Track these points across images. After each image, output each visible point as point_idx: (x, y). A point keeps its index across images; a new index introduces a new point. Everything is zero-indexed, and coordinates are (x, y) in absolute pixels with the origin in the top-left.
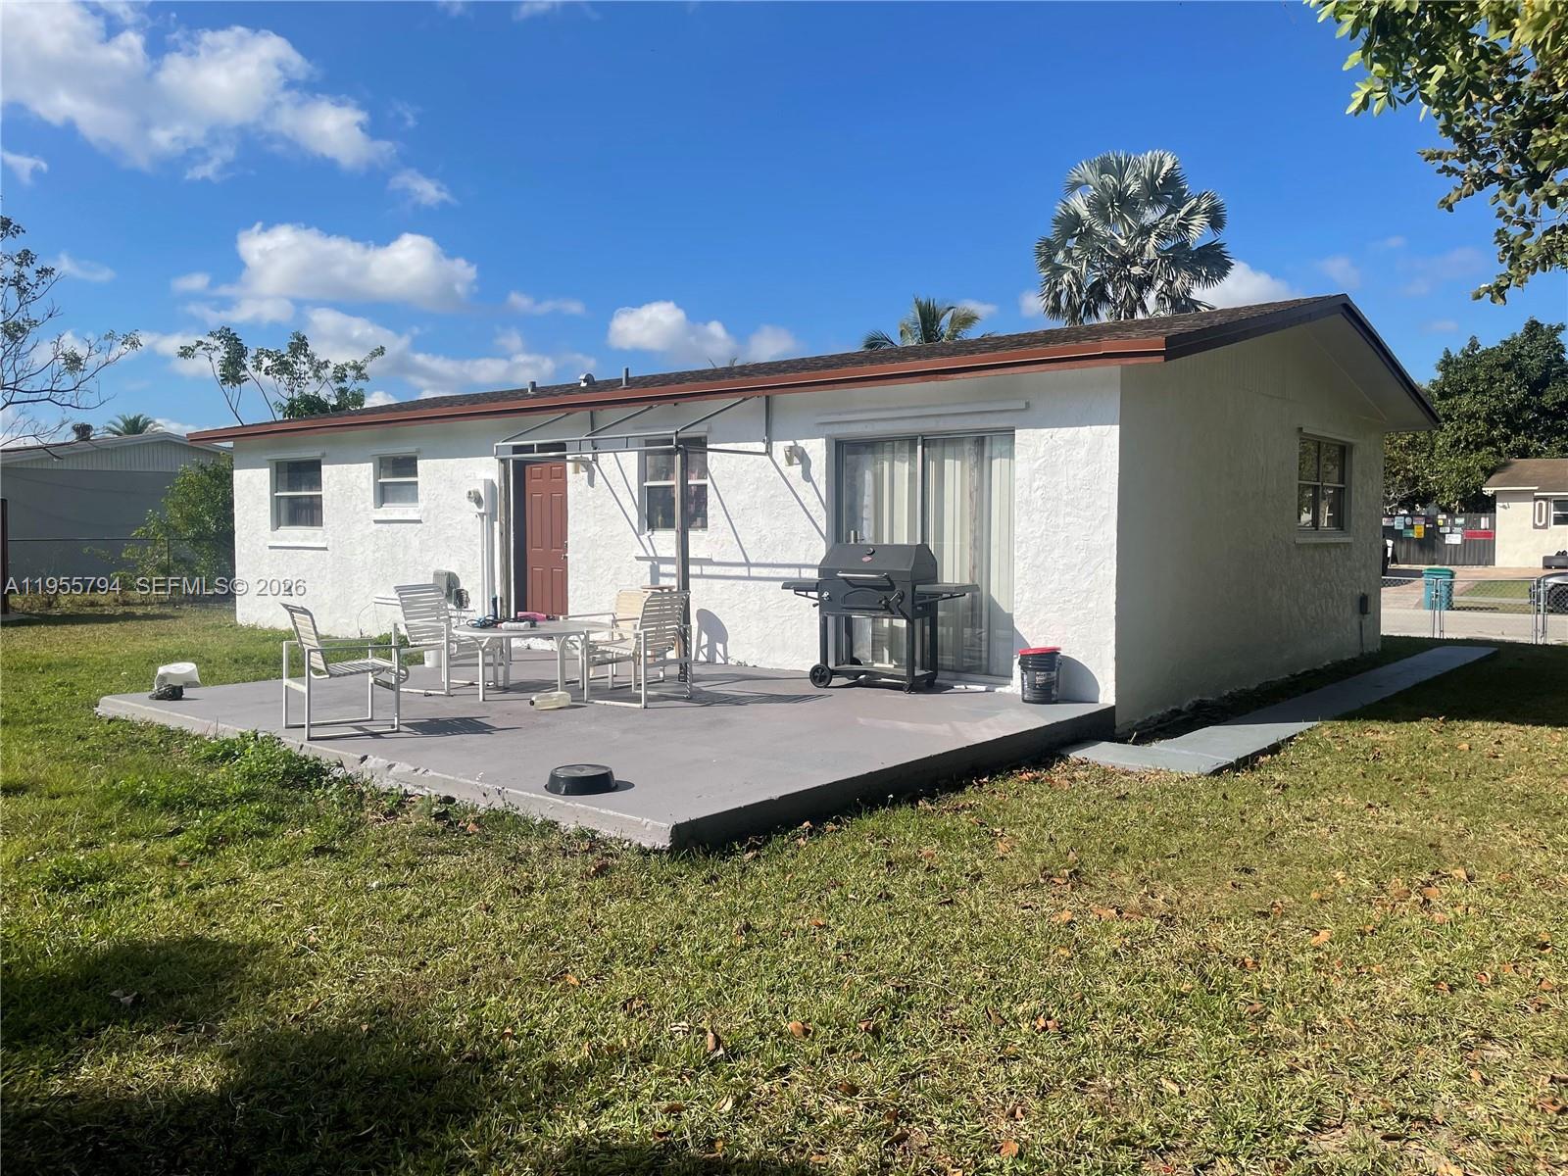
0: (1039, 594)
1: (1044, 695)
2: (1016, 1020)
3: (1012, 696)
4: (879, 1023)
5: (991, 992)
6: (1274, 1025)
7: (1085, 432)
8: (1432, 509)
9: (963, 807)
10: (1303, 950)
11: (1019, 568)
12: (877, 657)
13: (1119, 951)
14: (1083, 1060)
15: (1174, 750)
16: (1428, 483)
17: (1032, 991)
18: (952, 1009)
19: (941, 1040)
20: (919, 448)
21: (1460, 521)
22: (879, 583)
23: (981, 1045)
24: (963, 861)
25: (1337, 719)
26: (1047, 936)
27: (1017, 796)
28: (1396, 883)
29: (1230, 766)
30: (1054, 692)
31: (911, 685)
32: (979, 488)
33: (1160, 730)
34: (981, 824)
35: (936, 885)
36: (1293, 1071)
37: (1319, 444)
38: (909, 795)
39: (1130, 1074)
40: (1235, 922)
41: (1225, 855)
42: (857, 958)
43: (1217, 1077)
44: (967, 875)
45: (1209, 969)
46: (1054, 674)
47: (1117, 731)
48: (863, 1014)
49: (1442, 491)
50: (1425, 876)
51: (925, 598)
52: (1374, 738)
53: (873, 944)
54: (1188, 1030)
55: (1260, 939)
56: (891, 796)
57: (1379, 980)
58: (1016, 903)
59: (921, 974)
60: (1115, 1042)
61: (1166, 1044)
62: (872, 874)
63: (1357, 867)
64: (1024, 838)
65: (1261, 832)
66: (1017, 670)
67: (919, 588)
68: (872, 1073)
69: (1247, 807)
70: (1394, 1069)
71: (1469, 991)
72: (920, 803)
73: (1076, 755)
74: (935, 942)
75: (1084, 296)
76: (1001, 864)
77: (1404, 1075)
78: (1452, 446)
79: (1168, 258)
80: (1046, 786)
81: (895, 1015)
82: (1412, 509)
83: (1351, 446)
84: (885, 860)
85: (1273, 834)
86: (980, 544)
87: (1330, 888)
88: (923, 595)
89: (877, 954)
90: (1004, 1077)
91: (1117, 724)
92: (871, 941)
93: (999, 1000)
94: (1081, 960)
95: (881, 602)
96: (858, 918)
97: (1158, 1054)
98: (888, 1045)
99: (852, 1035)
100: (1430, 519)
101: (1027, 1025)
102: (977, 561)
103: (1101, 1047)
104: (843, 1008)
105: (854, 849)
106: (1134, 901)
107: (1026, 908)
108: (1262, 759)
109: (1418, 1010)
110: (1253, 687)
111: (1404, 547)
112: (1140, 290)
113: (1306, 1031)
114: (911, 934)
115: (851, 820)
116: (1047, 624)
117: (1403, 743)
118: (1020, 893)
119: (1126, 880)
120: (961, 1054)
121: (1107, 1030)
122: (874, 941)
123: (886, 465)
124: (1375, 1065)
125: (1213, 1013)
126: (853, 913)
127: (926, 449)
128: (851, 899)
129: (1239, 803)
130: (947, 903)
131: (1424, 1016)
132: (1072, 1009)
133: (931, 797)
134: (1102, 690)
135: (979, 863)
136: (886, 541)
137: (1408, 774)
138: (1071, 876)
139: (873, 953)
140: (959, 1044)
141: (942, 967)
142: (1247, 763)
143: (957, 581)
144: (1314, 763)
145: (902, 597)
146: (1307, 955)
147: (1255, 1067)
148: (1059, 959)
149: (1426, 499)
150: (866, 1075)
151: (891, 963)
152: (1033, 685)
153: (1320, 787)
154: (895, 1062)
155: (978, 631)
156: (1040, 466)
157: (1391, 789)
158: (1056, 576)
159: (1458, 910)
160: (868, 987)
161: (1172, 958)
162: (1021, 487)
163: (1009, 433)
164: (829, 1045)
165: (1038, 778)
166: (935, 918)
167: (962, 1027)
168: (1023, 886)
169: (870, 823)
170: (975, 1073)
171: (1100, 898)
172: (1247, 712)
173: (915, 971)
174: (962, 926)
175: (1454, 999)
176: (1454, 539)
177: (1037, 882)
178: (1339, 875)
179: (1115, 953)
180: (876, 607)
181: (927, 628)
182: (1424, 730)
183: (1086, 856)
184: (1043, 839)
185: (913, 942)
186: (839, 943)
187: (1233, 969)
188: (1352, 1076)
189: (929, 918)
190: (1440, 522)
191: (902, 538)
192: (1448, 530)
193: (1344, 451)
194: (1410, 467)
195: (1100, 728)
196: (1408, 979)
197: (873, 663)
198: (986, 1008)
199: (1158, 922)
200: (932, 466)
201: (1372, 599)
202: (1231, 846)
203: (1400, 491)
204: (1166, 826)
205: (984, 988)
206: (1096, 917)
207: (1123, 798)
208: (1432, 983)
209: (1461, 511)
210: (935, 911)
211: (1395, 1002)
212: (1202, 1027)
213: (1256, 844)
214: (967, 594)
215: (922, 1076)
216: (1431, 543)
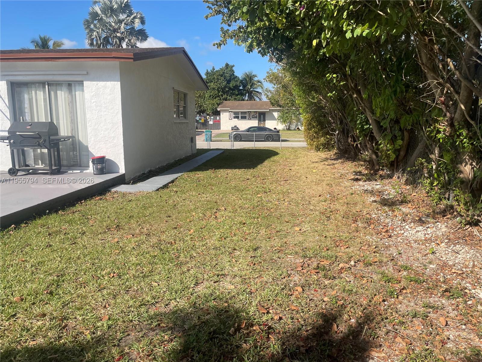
0: (97, 138)
1: (101, 172)
2: (103, 276)
3: (90, 173)
4: (52, 289)
5: (93, 269)
6: (182, 258)
7: (109, 84)
8: (205, 114)
9: (76, 211)
10: (187, 236)
11: (89, 130)
12: (36, 163)
13: (135, 247)
14: (127, 283)
15: (144, 185)
16: (204, 107)
17: (108, 266)
18: (79, 278)
19: (76, 290)
20: (47, 86)
21: (212, 118)
22: (35, 136)
23: (92, 287)
24: (78, 229)
25: (188, 172)
26: (110, 247)
27: (95, 205)
28: (208, 213)
29: (161, 188)
30: (104, 170)
31: (51, 172)
32: (72, 102)
33: (140, 179)
34: (83, 216)
35: (69, 239)
36: (188, 270)
37: (178, 93)
38: (54, 210)
39: (142, 283)
40: (168, 232)
41: (163, 213)
42: (40, 269)
43: (168, 277)
44: (80, 233)
45: (162, 247)
46: (104, 165)
47: (126, 181)
48: (45, 288)
49: (207, 109)
50: (215, 211)
51: (54, 141)
52: (198, 176)
53: (46, 263)
54: (158, 266)
55: (175, 235)
56: (48, 211)
57: (207, 240)
58: (99, 239)
59: (67, 269)
60: (137, 275)
61: (152, 272)
62: (43, 239)
63: (198, 211)
64: (99, 218)
65: (172, 205)
66: (91, 164)
67: (51, 137)
68: (51, 307)
69: (167, 199)
70: (214, 263)
71: (229, 238)
72: (59, 212)
73: (114, 190)
74: (70, 257)
75: (102, 41)
76: (91, 227)
77: (217, 264)
78: (209, 97)
79: (128, 32)
80: (105, 201)
81: (58, 286)
82: (200, 115)
83: (187, 94)
84: (48, 233)
85: (175, 205)
86: (74, 121)
87: (192, 218)
88: (53, 140)
89: (48, 266)
90: (101, 296)
91: (126, 179)
92: (45, 262)
93: (96, 271)
94: (123, 253)
95: (36, 143)
96: (39, 255)
97: (150, 275)
98: (57, 296)
99: (41, 296)
100: (205, 117)
101: (107, 277)
102: (73, 128)
103: (132, 278)
104: (36, 288)
105: (34, 232)
106: (137, 231)
107: (102, 240)
108: (170, 185)
109: (218, 246)
110: (165, 165)
111: (199, 125)
112: (120, 42)
113: (190, 258)
114: (61, 257)
115: (32, 222)
116: (100, 148)
117: (205, 176)
118: (100, 236)
119: (134, 225)
120: (85, 292)
121: (133, 272)
122: (46, 262)
123: (33, 92)
124: (209, 263)
125: (165, 259)
126: (36, 254)
127: (49, 87)
128: (35, 249)
129: (165, 198)
130: (74, 244)
131: (219, 247)
132: (121, 268)
133: (63, 209)
134: (120, 169)
135: (84, 228)
136: (36, 121)
137: (207, 185)
138: (116, 227)
139: (46, 266)
140: (84, 289)
141: (74, 265)
142: (166, 186)
143: (66, 135)
144: (184, 185)
145: (45, 141)
146: (189, 237)
147: (179, 272)
148: (115, 254)
149: (203, 112)
150: (48, 309)
151: (54, 268)
152: (97, 169)
153: (186, 191)
154: (59, 301)
155: (75, 153)
156: (94, 94)
157: (204, 189)
158: (102, 132)
159: (224, 218)
160: (46, 278)
161: (151, 246)
162: (88, 102)
163: (81, 83)
164: (32, 302)
165: (101, 198)
166: (70, 249)
167: (84, 283)
168: (100, 233)
169: (39, 222)
170: (91, 297)
171: (126, 232)
172: (164, 172)
173: (64, 269)
174: (80, 250)
175: (226, 241)
176: (211, 123)
177: (105, 231)
178: (194, 214)
179: (134, 248)
180: (35, 145)
181: (56, 153)
182: (209, 173)
183: (120, 220)
184: (106, 217)
185: (62, 259)
186: (32, 265)
187: (169, 245)
188: (204, 268)
189: (67, 250)
190: (208, 118)
191: (43, 119)
192: (209, 120)
193: (185, 95)
194: (199, 102)
195: (121, 180)
196: (215, 238)
197: (35, 166)
198: (92, 275)
199: (145, 236)
200: (52, 93)
201: (194, 138)
202: (164, 210)
203: (197, 109)
204: (145, 208)
205: (90, 269)
206: (126, 238)
207: (130, 201)
208: (220, 238)
209: (212, 115)
210: (69, 247)
211: (212, 245)
212: (162, 264)
213: (171, 209)
214: (70, 139)
215: (71, 303)
216: (205, 124)
